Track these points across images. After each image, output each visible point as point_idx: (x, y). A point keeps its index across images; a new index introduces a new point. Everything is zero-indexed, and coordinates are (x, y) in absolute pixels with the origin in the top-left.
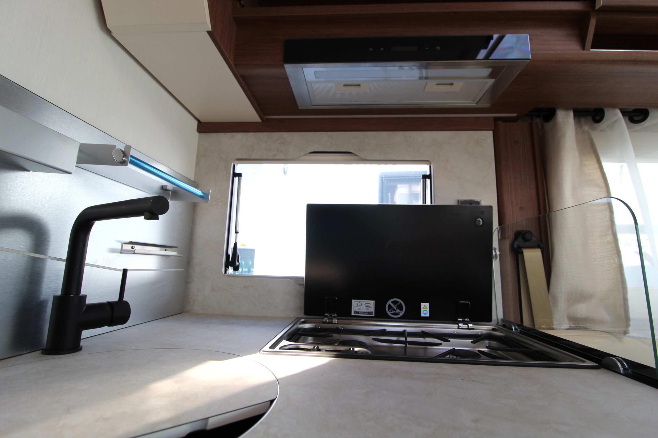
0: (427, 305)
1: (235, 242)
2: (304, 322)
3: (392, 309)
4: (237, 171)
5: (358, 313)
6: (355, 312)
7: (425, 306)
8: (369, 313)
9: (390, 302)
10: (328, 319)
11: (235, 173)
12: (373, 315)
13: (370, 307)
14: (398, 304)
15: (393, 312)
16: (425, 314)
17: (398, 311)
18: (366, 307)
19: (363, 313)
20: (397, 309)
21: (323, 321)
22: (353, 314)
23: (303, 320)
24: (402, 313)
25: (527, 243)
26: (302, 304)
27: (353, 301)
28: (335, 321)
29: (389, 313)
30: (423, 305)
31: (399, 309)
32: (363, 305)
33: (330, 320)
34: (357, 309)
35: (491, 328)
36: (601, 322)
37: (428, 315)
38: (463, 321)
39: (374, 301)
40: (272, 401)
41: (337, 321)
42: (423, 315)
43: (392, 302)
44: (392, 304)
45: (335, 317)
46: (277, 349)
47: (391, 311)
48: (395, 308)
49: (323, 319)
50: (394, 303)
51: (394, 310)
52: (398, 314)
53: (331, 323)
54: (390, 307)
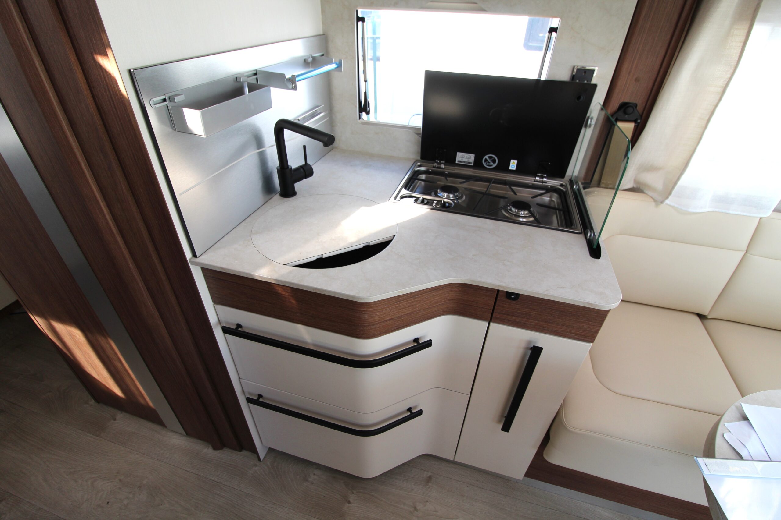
0: (516, 162)
1: (364, 91)
2: (420, 166)
3: (488, 161)
4: (360, 15)
5: (461, 162)
6: (458, 161)
7: (514, 162)
8: (469, 163)
9: (486, 157)
10: (438, 165)
11: (359, 17)
12: (472, 165)
13: (470, 159)
14: (492, 159)
15: (488, 164)
16: (513, 168)
17: (492, 163)
18: (467, 158)
19: (465, 162)
20: (491, 162)
21: (433, 166)
22: (457, 162)
23: (419, 164)
24: (494, 165)
25: (626, 116)
26: (420, 150)
27: (458, 153)
28: (443, 166)
29: (485, 164)
30: (512, 161)
31: (493, 162)
32: (466, 157)
33: (439, 166)
34: (460, 159)
35: (560, 183)
36: (654, 190)
37: (514, 169)
38: (541, 175)
39: (474, 155)
40: (394, 236)
41: (444, 167)
42: (510, 168)
43: (489, 157)
44: (488, 159)
45: (443, 163)
46: (398, 198)
47: (487, 163)
48: (490, 161)
49: (434, 164)
50: (490, 157)
51: (489, 162)
52: (491, 166)
53: (439, 168)
54: (486, 160)
